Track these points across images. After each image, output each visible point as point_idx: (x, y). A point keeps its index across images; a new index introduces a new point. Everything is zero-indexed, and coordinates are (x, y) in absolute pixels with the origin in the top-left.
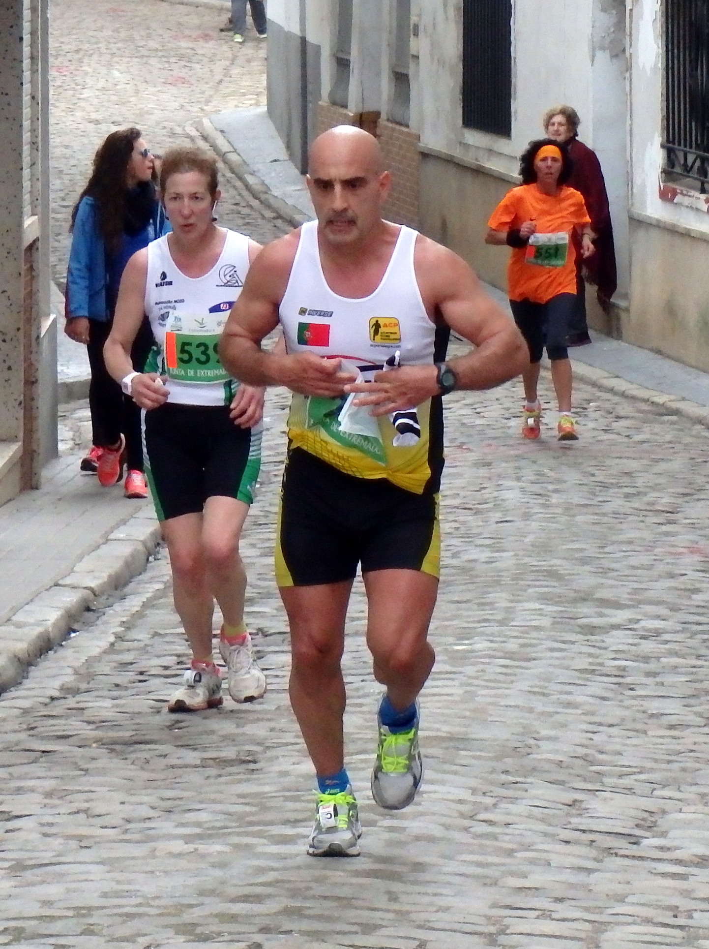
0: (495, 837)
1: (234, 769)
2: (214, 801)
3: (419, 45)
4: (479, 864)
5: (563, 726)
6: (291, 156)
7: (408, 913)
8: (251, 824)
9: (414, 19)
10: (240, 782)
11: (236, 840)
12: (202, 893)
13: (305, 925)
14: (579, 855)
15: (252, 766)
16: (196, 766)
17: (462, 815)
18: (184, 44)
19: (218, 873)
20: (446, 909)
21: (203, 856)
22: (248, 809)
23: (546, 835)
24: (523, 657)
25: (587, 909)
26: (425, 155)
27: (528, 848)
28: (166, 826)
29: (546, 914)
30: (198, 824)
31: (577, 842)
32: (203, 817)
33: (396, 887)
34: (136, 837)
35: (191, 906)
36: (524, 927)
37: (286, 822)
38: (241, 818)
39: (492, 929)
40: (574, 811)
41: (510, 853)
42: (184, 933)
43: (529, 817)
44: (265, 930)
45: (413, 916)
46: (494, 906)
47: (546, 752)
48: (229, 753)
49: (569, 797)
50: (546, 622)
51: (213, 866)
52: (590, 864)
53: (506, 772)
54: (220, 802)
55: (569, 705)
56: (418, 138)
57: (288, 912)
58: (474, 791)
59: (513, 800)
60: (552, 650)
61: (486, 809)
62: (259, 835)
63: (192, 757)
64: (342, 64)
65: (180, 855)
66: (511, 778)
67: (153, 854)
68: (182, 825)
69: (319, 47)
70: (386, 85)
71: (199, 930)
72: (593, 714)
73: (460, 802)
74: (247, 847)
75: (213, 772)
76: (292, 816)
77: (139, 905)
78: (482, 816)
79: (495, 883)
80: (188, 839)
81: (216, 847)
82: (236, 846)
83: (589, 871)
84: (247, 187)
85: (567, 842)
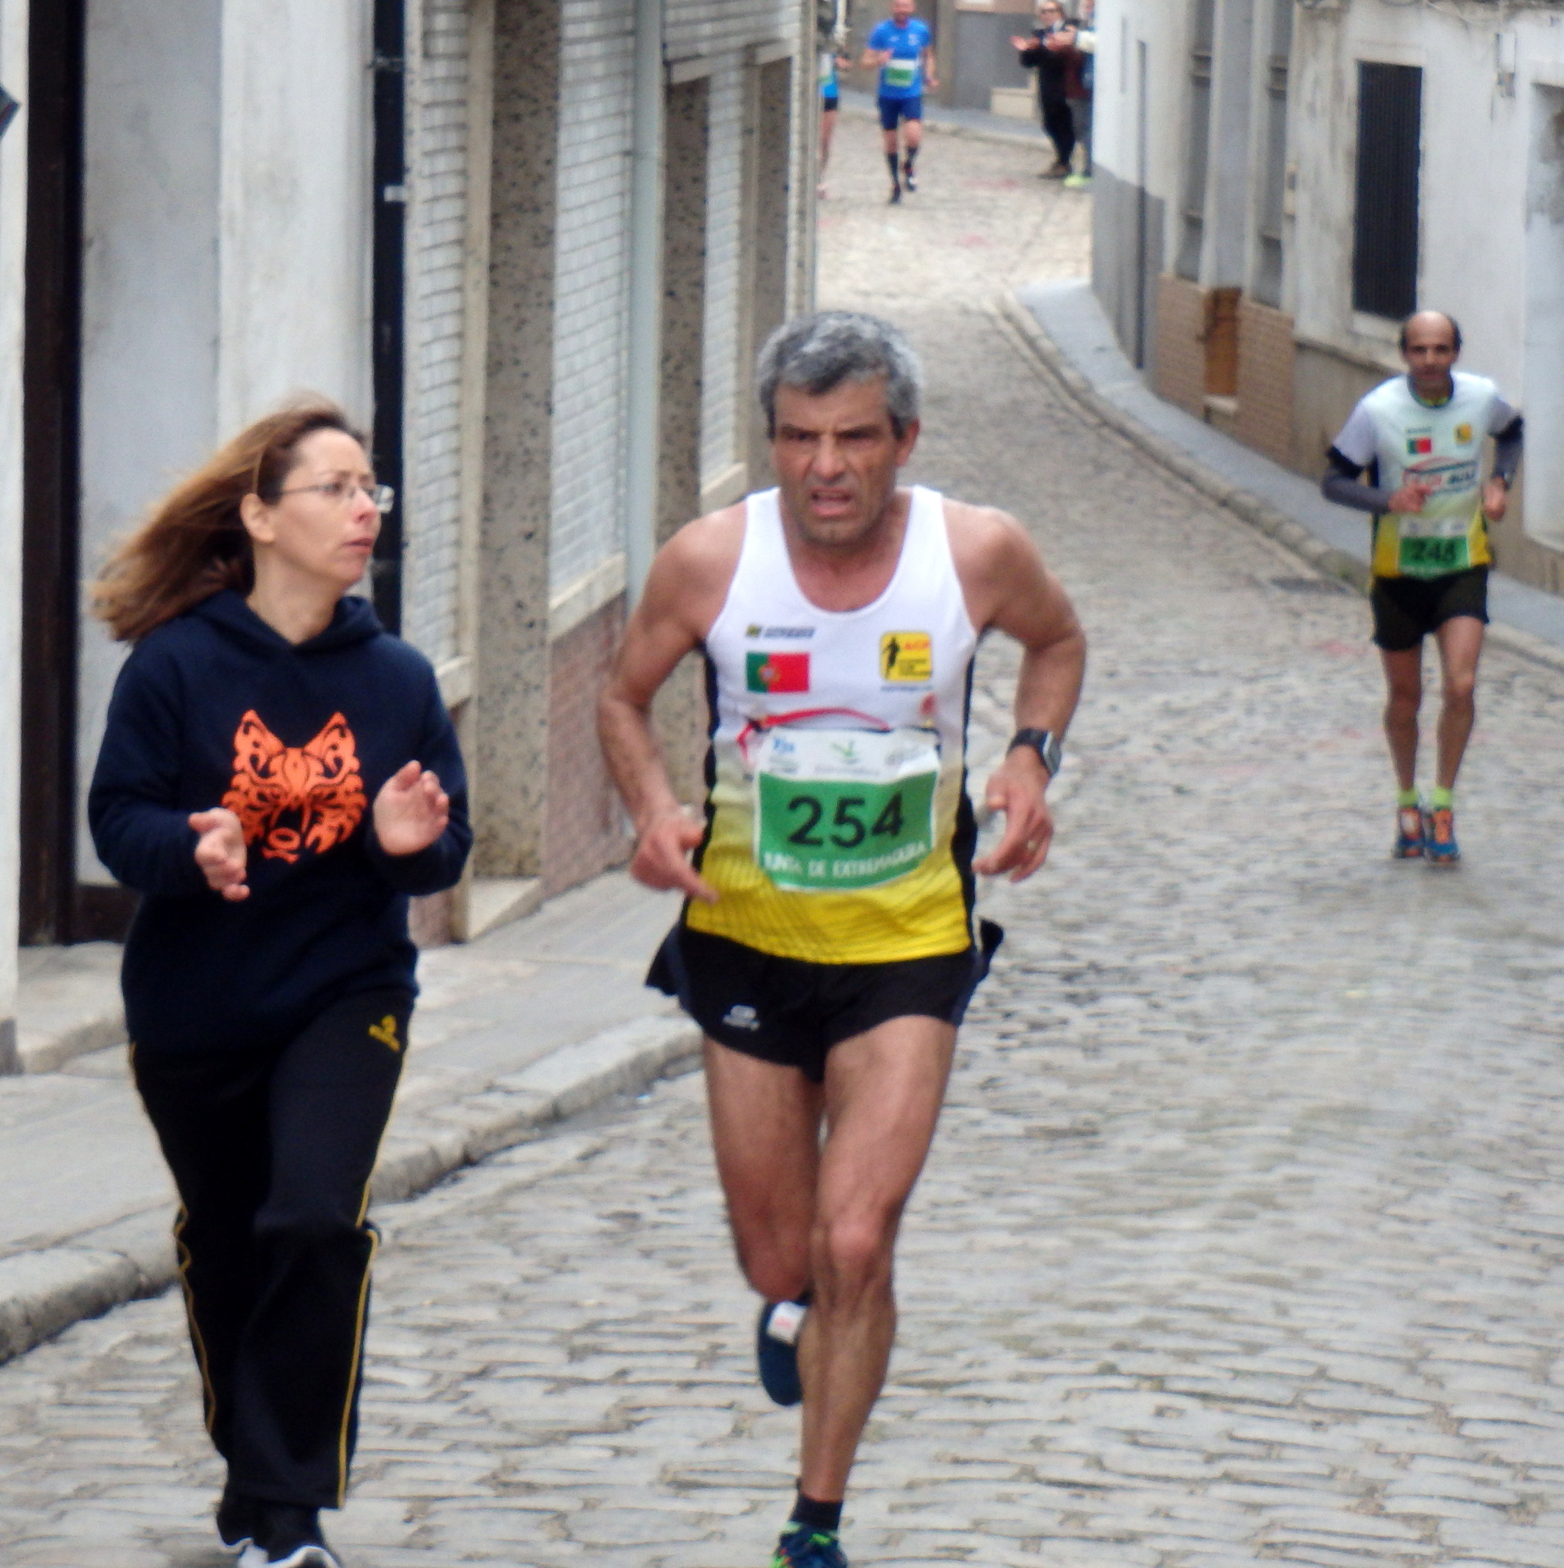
0: (1410, 1238)
1: (1069, 1142)
2: (1044, 1183)
3: (1297, 201)
4: (1390, 1271)
5: (1493, 1097)
6: (1123, 343)
7: (1303, 1330)
8: (1095, 1213)
9: (1290, 167)
10: (1075, 1158)
11: (1075, 1232)
12: (1037, 1298)
13: (1171, 1342)
14: (1521, 1263)
15: (1090, 1139)
16: (1018, 1137)
17: (1367, 1209)
18: (982, 193)
19: (1055, 1274)
20: (1350, 1327)
21: (1035, 1253)
22: (1089, 1194)
23: (1476, 1236)
24: (1437, 1007)
25: (1532, 1332)
26: (1302, 347)
27: (1452, 1252)
28: (985, 1213)
29: (1479, 1337)
30: (1026, 1212)
31: (1516, 1247)
32: (1031, 1202)
33: (1286, 1297)
34: (948, 1225)
35: (1022, 1315)
36: (1451, 1352)
37: (1140, 1212)
38: (1080, 1206)
39: (1411, 1354)
40: (1510, 1207)
41: (1430, 1258)
42: (1016, 1348)
43: (1454, 1212)
44: (1120, 1347)
45: (1310, 1335)
46: (1413, 1324)
47: (1472, 1131)
48: (1061, 1121)
49: (1504, 1188)
50: (1465, 963)
51: (1049, 1264)
52: (1533, 1275)
53: (1421, 1155)
54: (1053, 1183)
55: (1500, 1071)
56: (1291, 323)
57: (1148, 1325)
58: (1381, 1178)
59: (1433, 1191)
60: (1476, 999)
61: (1397, 1201)
62: (1107, 1227)
63: (1013, 1126)
64: (1193, 225)
65: (1005, 1250)
66: (1427, 1163)
67: (970, 1248)
68: (1004, 1212)
69: (1161, 203)
70: (1251, 253)
71: (1035, 1345)
72: (1529, 1082)
73: (1364, 1191)
74: (1092, 1242)
75: (1041, 1145)
76: (1147, 1204)
77: (957, 1312)
78: (1393, 1210)
79: (1411, 1296)
80: (1016, 1230)
81: (1049, 1242)
82: (1077, 1242)
83: (1532, 1284)
84: (1064, 383)
85: (1503, 1246)
